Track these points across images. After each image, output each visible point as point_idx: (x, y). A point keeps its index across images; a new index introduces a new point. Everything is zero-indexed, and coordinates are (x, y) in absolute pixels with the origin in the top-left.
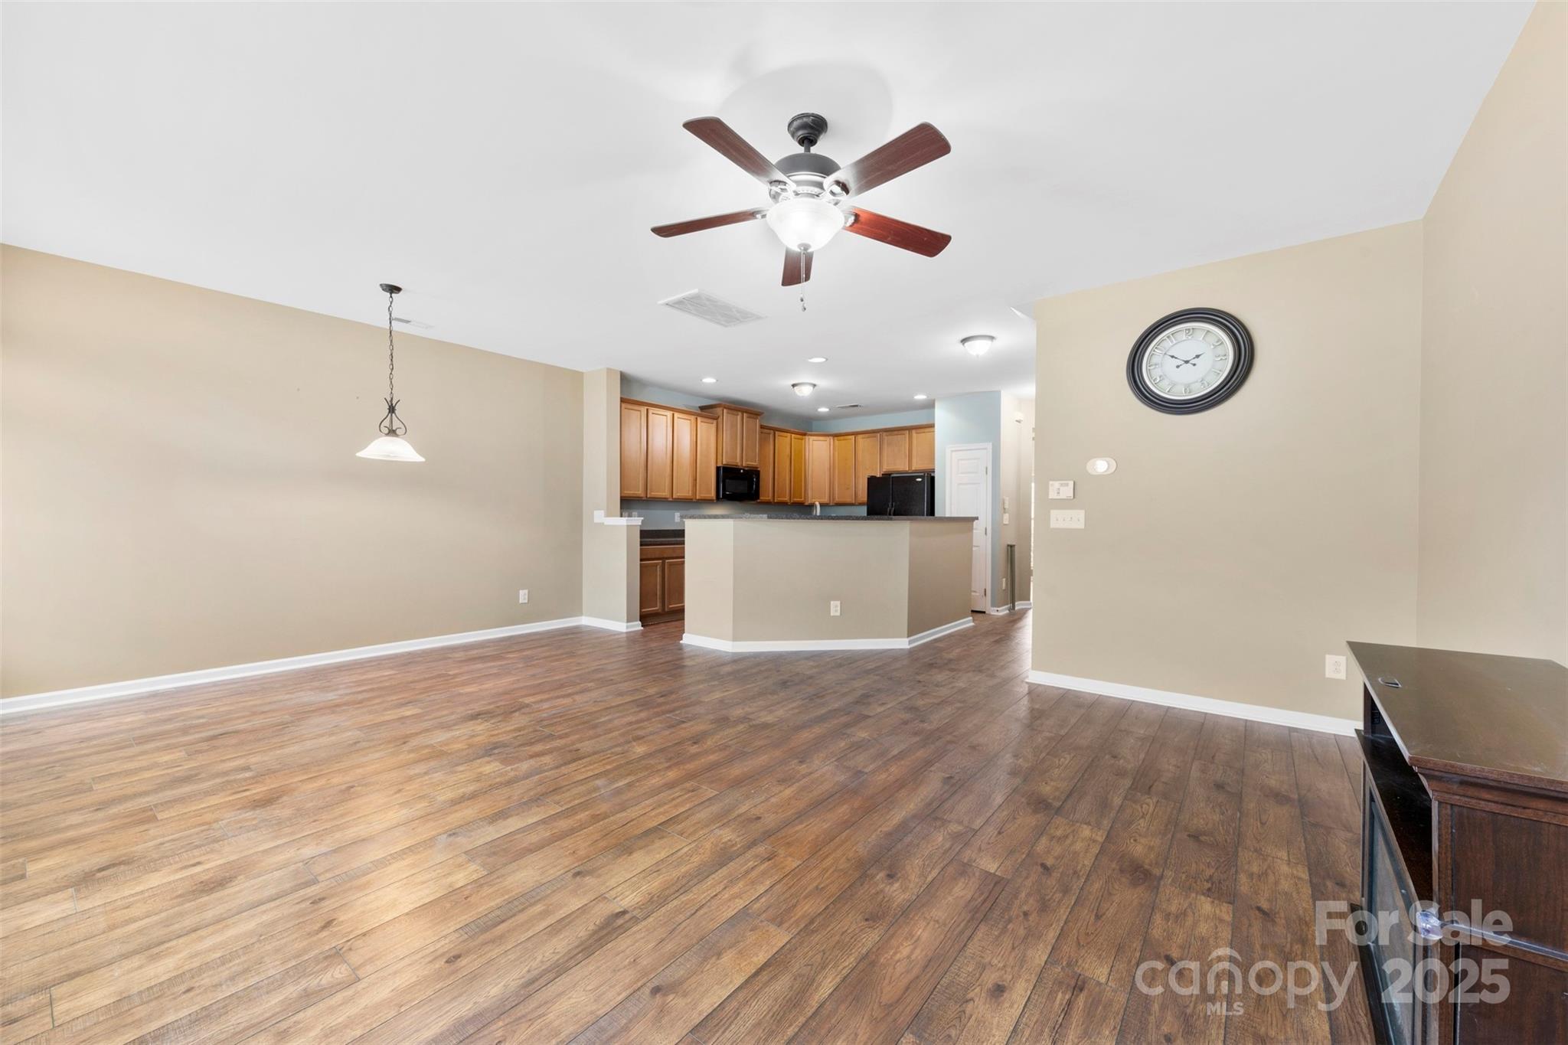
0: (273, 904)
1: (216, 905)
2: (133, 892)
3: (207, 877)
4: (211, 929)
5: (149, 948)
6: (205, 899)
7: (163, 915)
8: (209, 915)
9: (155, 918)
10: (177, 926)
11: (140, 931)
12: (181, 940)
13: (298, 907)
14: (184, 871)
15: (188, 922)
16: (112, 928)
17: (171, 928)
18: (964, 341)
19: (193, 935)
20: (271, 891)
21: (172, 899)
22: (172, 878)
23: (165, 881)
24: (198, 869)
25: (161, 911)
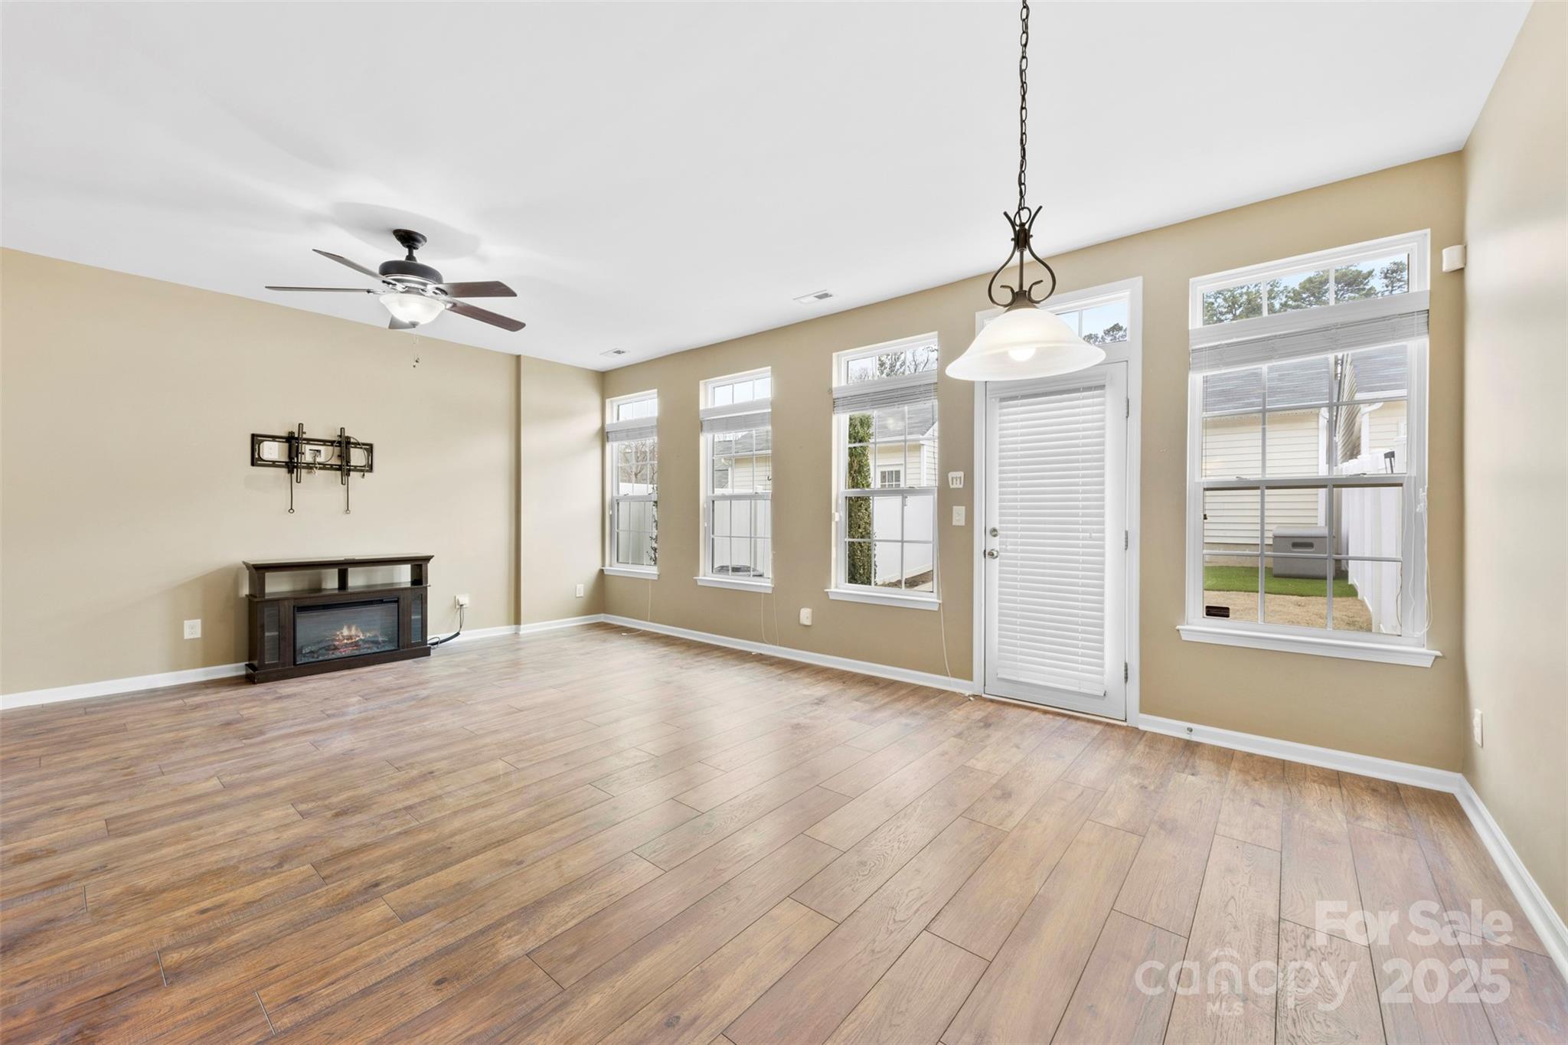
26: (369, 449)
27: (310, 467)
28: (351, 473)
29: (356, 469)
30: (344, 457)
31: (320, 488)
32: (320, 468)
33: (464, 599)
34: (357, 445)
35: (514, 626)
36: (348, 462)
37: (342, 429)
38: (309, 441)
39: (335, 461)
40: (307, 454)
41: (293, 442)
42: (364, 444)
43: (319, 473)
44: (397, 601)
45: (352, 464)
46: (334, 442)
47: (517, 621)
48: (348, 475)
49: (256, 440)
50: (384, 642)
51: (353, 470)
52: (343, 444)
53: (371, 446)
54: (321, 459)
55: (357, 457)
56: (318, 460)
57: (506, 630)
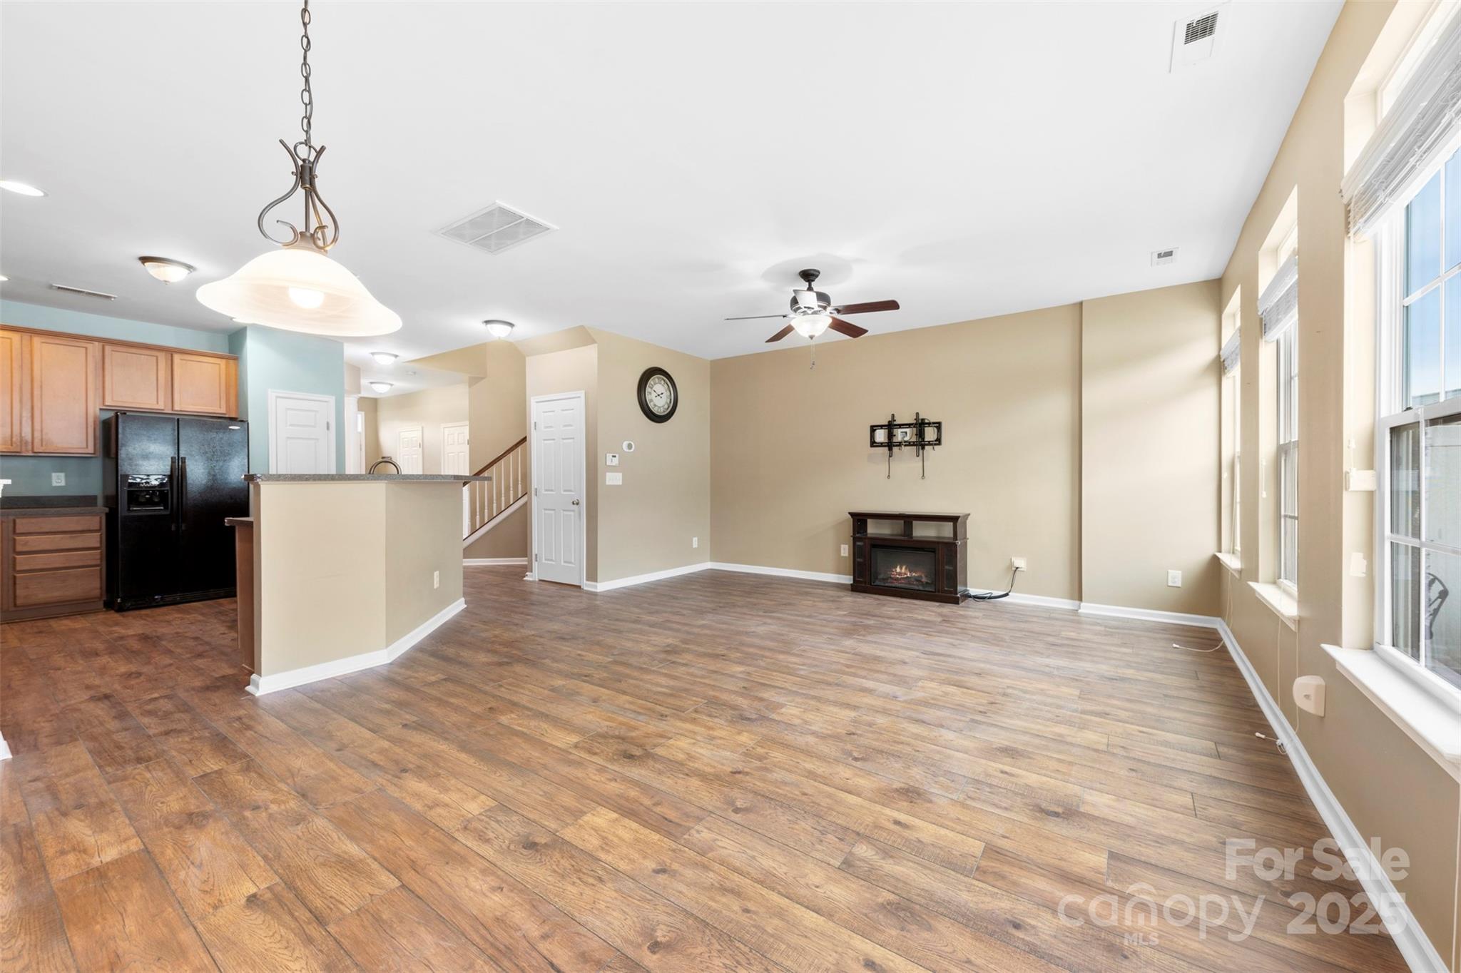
0: (999, 724)
1: (1018, 741)
2: (1049, 779)
3: (1008, 759)
4: (1032, 732)
5: (1061, 741)
6: (1020, 747)
7: (1045, 753)
8: (1027, 738)
9: (1049, 754)
10: (1043, 743)
11: (1060, 752)
12: (1046, 735)
13: (992, 716)
14: (1013, 773)
15: (1037, 741)
16: (1071, 763)
17: (1045, 743)
18: (487, 322)
19: (1040, 734)
20: (993, 730)
21: (1034, 759)
22: (1024, 773)
23: (1028, 774)
24: (1007, 768)
25: (1044, 756)
26: (938, 426)
27: (900, 444)
28: (926, 447)
29: (930, 443)
30: (921, 434)
31: (906, 460)
32: (905, 445)
33: (1020, 562)
34: (929, 424)
35: (1077, 602)
36: (923, 439)
37: (917, 414)
38: (900, 426)
39: (914, 439)
40: (899, 435)
41: (891, 427)
42: (934, 423)
43: (906, 449)
44: (934, 552)
45: (926, 440)
46: (912, 424)
47: (1080, 599)
48: (923, 448)
49: (873, 429)
50: (927, 583)
51: (927, 445)
52: (920, 425)
53: (939, 423)
54: (907, 439)
55: (930, 434)
56: (906, 439)
57: (1066, 604)
